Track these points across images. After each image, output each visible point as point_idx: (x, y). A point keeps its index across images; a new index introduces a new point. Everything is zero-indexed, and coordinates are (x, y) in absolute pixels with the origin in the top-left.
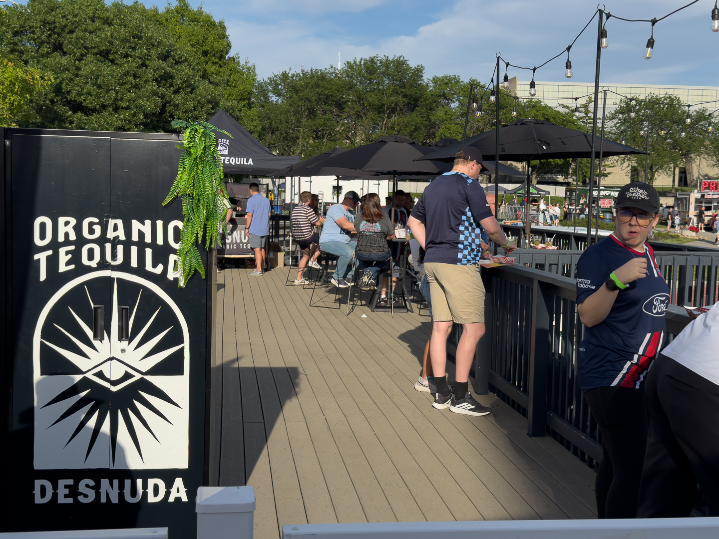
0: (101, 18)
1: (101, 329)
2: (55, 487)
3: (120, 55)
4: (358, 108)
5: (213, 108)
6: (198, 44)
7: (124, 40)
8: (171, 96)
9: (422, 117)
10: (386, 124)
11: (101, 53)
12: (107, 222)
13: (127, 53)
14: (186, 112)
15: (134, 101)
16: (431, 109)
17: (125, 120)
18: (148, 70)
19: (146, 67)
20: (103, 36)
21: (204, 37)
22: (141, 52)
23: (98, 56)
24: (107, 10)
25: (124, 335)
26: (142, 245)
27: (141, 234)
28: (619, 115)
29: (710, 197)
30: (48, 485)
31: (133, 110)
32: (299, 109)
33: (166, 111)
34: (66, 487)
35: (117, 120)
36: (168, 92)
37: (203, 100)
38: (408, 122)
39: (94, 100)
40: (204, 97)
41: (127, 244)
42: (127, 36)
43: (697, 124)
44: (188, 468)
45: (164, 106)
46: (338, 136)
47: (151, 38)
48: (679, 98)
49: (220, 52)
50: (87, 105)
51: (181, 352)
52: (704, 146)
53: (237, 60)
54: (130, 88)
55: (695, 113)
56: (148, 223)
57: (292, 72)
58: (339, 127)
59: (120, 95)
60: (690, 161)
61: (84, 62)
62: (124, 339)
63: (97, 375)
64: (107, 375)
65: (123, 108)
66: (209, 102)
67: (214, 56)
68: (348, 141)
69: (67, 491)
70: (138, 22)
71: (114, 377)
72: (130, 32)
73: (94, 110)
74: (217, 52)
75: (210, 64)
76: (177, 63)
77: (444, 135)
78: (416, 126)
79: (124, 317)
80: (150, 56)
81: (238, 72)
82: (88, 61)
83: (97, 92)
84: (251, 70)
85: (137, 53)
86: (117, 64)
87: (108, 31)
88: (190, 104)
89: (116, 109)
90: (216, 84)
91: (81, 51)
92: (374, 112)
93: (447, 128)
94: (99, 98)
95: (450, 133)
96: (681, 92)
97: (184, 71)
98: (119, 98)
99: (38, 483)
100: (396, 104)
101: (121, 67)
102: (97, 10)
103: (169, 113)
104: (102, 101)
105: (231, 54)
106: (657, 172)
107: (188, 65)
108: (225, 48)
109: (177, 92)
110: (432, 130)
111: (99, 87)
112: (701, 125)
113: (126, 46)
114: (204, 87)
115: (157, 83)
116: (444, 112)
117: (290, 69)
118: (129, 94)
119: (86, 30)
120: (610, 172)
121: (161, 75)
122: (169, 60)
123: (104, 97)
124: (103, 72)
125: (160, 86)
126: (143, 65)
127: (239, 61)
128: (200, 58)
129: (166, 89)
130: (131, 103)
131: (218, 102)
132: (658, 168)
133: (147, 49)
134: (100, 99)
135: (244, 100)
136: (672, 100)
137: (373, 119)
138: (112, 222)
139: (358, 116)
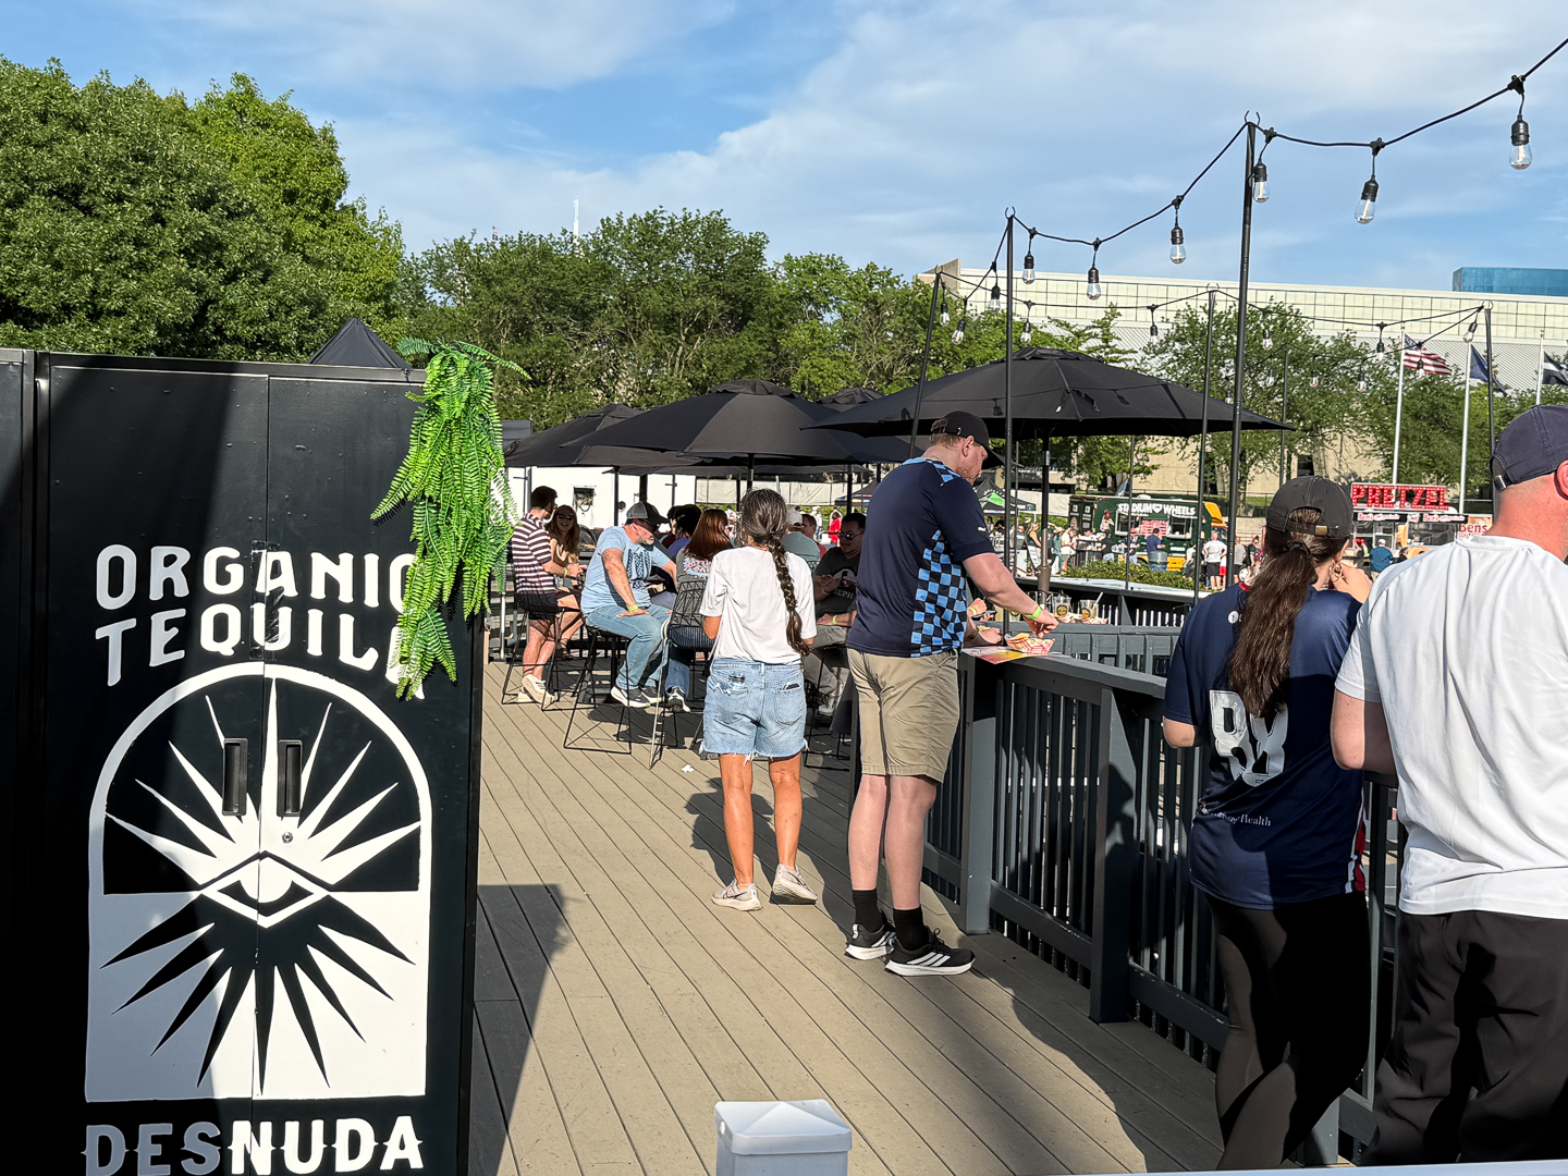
0: (63, 115)
1: (240, 790)
2: (132, 1141)
3: (104, 196)
4: (620, 319)
5: (312, 316)
6: (274, 175)
7: (115, 165)
8: (218, 288)
9: (761, 342)
10: (682, 356)
11: (59, 192)
12: (258, 558)
13: (119, 192)
14: (251, 323)
15: (135, 299)
16: (780, 325)
17: (115, 340)
18: (168, 230)
19: (164, 224)
20: (67, 154)
21: (288, 161)
22: (152, 191)
23: (54, 198)
24: (75, 98)
25: (290, 803)
26: (332, 607)
27: (332, 585)
28: (1174, 345)
29: (1370, 518)
30: (116, 1135)
31: (133, 318)
32: (494, 321)
33: (207, 319)
34: (155, 1139)
35: (97, 339)
36: (212, 280)
37: (291, 296)
38: (732, 353)
39: (45, 294)
40: (293, 291)
41: (301, 605)
42: (122, 156)
43: (1336, 364)
44: (423, 1094)
45: (203, 309)
46: (579, 380)
47: (176, 159)
48: (1298, 310)
49: (323, 193)
50: (28, 304)
51: (413, 841)
52: (1351, 413)
53: (360, 212)
54: (126, 268)
55: (1331, 343)
56: (347, 559)
57: (478, 240)
58: (581, 361)
59: (103, 284)
60: (1319, 442)
61: (23, 211)
62: (289, 812)
63: (228, 891)
64: (251, 893)
65: (110, 313)
66: (304, 302)
67: (308, 201)
68: (599, 392)
69: (157, 1150)
70: (144, 125)
71: (266, 898)
72: (128, 148)
73: (43, 318)
74: (317, 193)
75: (300, 220)
76: (232, 215)
77: (809, 381)
78: (747, 362)
79: (291, 763)
80: (172, 200)
81: (363, 239)
82: (34, 209)
83: (52, 277)
84: (392, 235)
85: (144, 191)
86: (98, 216)
87: (78, 143)
88: (262, 306)
89: (95, 315)
90: (319, 264)
91: (17, 186)
92: (656, 328)
93: (815, 367)
94: (58, 289)
95: (822, 377)
96: (1300, 298)
97: (248, 233)
98: (101, 290)
99: (94, 1133)
100: (705, 312)
101: (106, 222)
102: (52, 97)
103: (214, 324)
104: (62, 297)
105: (348, 198)
106: (1253, 466)
107: (256, 221)
108: (336, 185)
109: (231, 278)
110: (782, 370)
111: (57, 266)
112: (1344, 368)
113: (119, 177)
114: (292, 271)
115: (188, 258)
116: (807, 332)
117: (473, 234)
118: (124, 282)
119: (27, 142)
120: (1155, 463)
121: (197, 242)
122: (216, 210)
123: (68, 287)
124: (67, 234)
125: (195, 266)
126: (158, 218)
127: (364, 216)
128: (277, 207)
129: (207, 271)
130: (128, 302)
131: (324, 302)
132: (1256, 457)
133: (164, 185)
134: (58, 292)
135: (377, 299)
136: (1282, 314)
137: (654, 345)
138: (268, 558)
139: (623, 338)
